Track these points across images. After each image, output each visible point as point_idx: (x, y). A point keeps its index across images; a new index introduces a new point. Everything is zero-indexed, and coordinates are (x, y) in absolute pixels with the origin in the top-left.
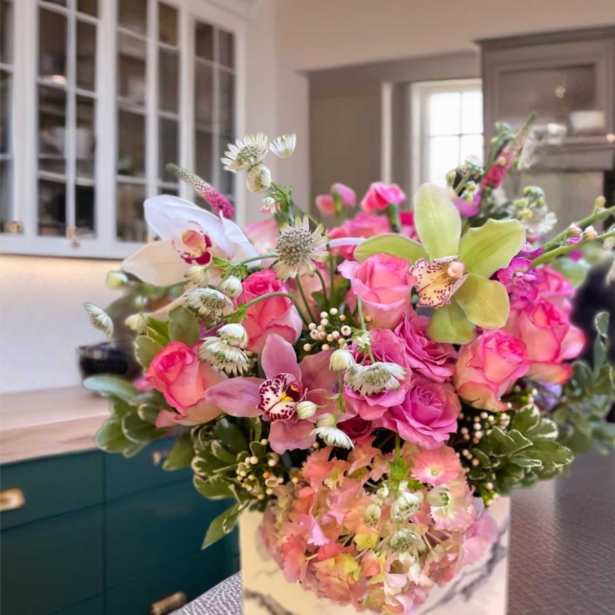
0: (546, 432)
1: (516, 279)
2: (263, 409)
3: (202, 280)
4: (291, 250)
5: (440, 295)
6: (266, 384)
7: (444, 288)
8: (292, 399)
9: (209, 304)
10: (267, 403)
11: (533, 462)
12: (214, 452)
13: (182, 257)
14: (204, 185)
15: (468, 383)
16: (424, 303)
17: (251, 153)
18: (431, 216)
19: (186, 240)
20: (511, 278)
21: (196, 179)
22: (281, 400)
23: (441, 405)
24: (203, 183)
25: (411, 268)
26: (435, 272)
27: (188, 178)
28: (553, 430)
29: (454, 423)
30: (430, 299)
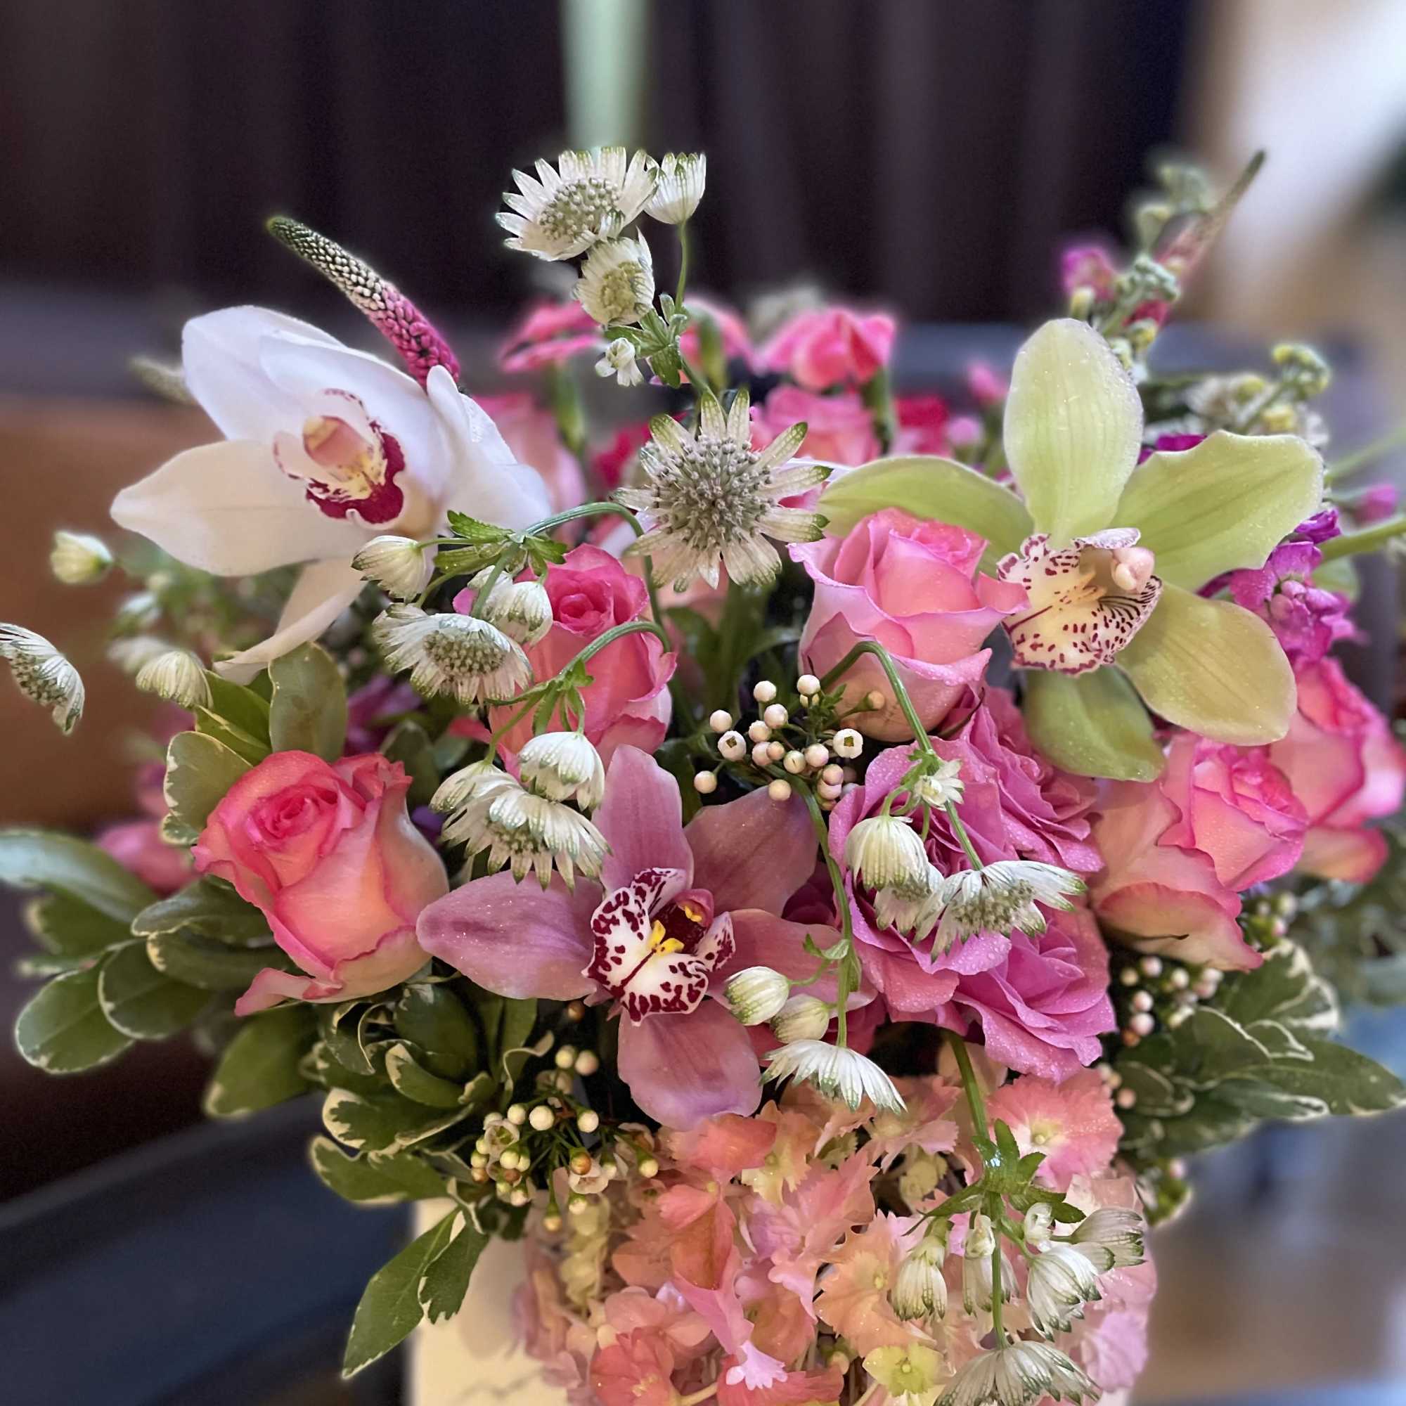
0: (1309, 1014)
1: (1282, 600)
2: (603, 980)
3: (408, 580)
4: (713, 504)
5: (1079, 638)
6: (614, 903)
7: (1091, 621)
8: (681, 945)
9: (458, 663)
10: (618, 961)
11: (1298, 1103)
12: (394, 1077)
13: (310, 495)
14: (378, 287)
15: (1140, 888)
16: (1032, 661)
17: (597, 202)
18: (1062, 411)
19: (313, 444)
20: (1269, 597)
21: (357, 266)
22: (654, 951)
23: (1073, 950)
24: (377, 281)
25: (1006, 559)
26: (1066, 571)
27: (334, 262)
28: (1326, 1008)
29: (1103, 998)
30: (1052, 648)
